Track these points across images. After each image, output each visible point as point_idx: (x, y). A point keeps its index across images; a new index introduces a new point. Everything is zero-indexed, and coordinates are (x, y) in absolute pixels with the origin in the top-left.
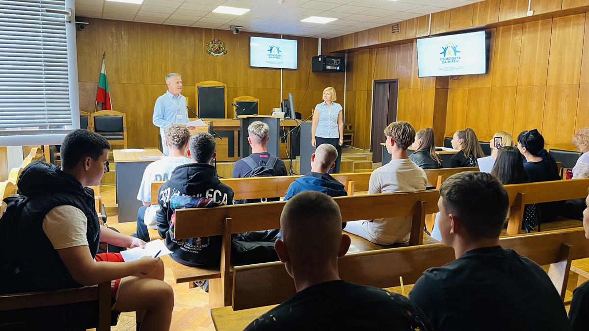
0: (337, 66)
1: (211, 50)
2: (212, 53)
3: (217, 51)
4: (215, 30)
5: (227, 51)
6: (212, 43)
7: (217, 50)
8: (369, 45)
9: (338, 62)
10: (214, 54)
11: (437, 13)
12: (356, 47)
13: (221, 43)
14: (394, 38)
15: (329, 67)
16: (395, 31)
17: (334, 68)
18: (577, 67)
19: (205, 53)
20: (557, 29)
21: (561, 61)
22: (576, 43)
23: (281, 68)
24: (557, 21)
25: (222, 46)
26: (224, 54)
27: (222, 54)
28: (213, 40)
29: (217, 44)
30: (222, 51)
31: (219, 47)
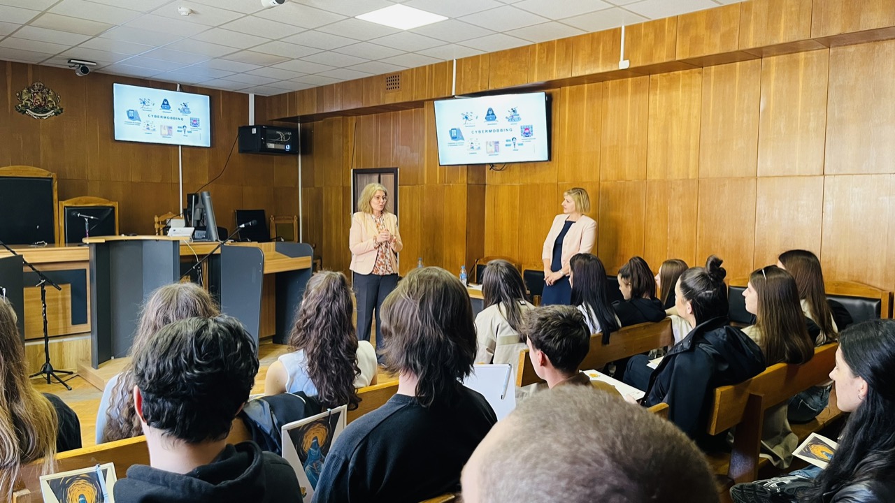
0: (285, 144)
1: (26, 106)
2: (29, 112)
3: (40, 109)
4: (36, 67)
5: (61, 109)
6: (29, 92)
7: (40, 106)
8: (344, 109)
9: (287, 137)
10: (32, 113)
11: (466, 59)
12: (321, 112)
13: (48, 93)
14: (390, 98)
15: (271, 146)
16: (390, 86)
17: (281, 147)
18: (692, 153)
19: (12, 110)
20: (658, 91)
21: (667, 142)
22: (689, 115)
23: (178, 145)
24: (657, 80)
25: (50, 99)
26: (56, 114)
27: (51, 113)
28: (30, 85)
29: (40, 94)
30: (52, 109)
31: (44, 99)
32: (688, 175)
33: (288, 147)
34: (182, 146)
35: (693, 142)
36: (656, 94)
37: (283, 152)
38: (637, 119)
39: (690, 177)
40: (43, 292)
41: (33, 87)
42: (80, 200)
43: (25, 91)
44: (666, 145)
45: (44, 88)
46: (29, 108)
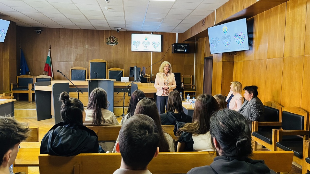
2: (109, 44)
3: (112, 43)
4: (111, 31)
5: (118, 43)
6: (109, 38)
7: (112, 42)
9: (185, 47)
10: (110, 44)
11: (218, 9)
13: (114, 38)
14: (203, 29)
15: (179, 50)
16: (204, 24)
17: (183, 50)
18: (302, 41)
19: (105, 44)
20: (289, 10)
21: (292, 36)
22: (301, 20)
23: (151, 52)
24: (289, 4)
25: (115, 40)
26: (116, 44)
27: (115, 44)
28: (110, 36)
29: (112, 39)
30: (115, 43)
31: (113, 40)
32: (300, 54)
33: (186, 50)
34: (152, 52)
35: (303, 36)
36: (288, 11)
37: (184, 52)
38: (281, 26)
39: (301, 55)
40: (78, 94)
41: (110, 37)
42: (113, 69)
43: (108, 38)
44: (292, 37)
45: (113, 37)
46: (109, 43)
